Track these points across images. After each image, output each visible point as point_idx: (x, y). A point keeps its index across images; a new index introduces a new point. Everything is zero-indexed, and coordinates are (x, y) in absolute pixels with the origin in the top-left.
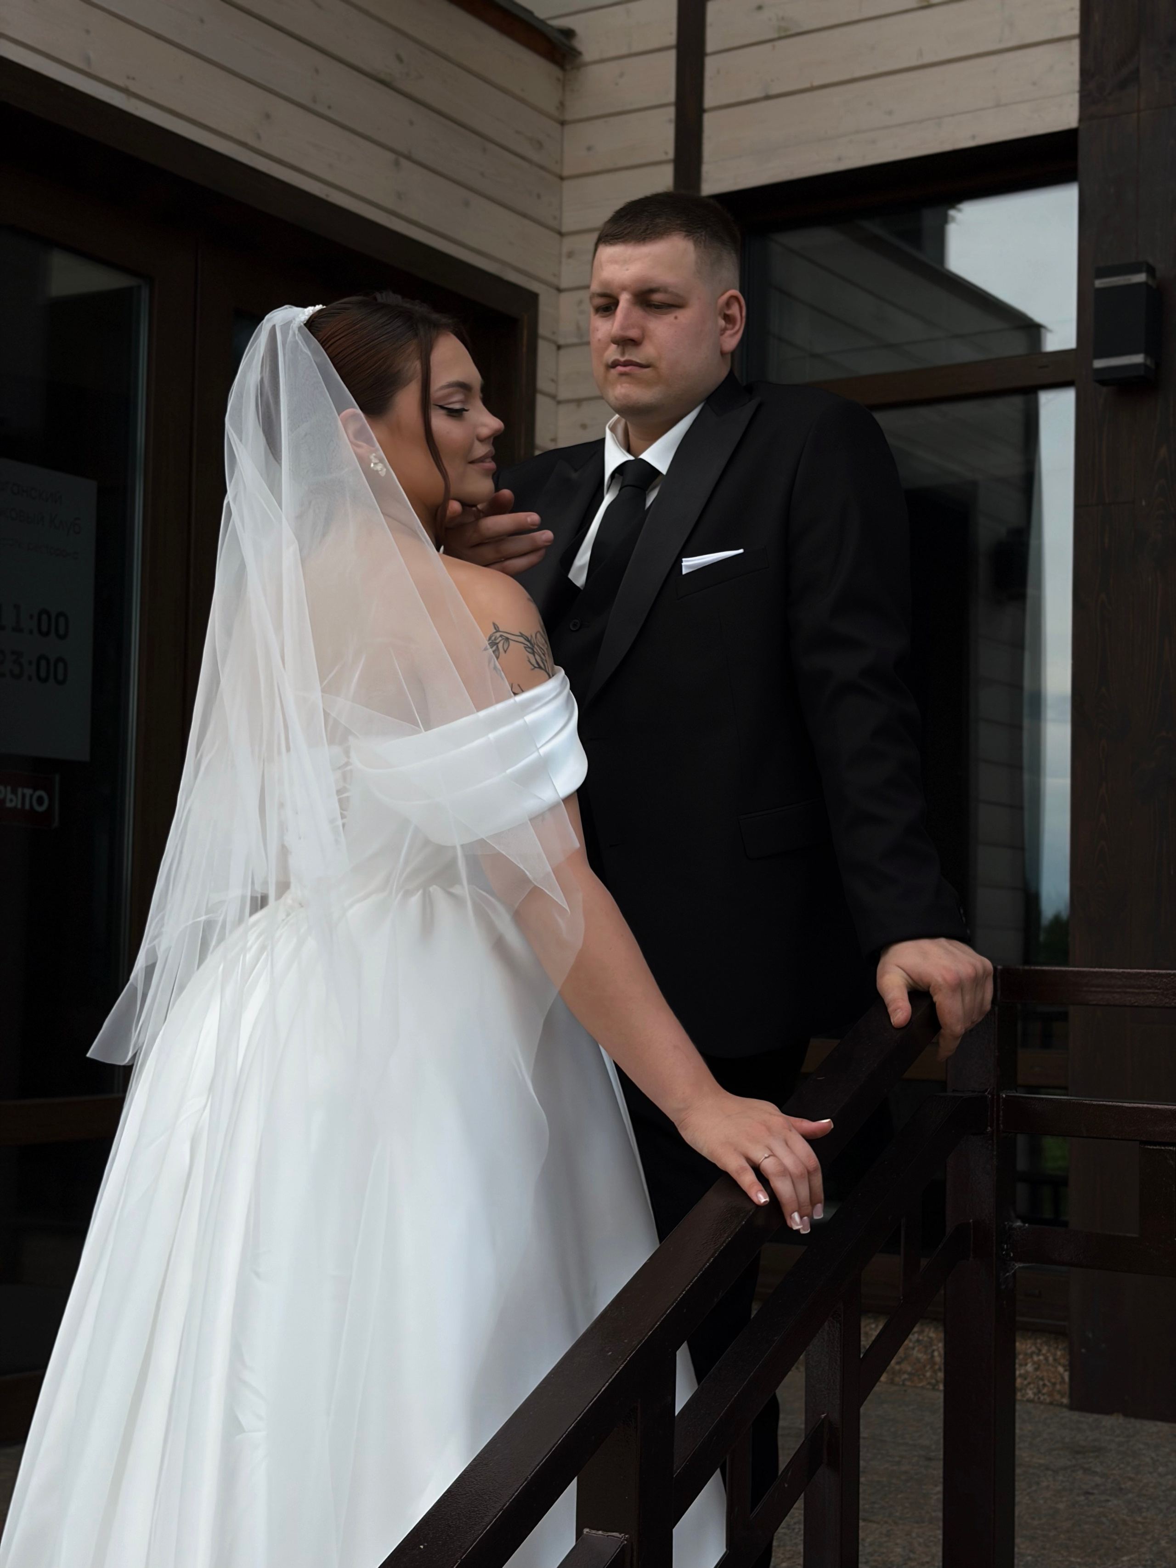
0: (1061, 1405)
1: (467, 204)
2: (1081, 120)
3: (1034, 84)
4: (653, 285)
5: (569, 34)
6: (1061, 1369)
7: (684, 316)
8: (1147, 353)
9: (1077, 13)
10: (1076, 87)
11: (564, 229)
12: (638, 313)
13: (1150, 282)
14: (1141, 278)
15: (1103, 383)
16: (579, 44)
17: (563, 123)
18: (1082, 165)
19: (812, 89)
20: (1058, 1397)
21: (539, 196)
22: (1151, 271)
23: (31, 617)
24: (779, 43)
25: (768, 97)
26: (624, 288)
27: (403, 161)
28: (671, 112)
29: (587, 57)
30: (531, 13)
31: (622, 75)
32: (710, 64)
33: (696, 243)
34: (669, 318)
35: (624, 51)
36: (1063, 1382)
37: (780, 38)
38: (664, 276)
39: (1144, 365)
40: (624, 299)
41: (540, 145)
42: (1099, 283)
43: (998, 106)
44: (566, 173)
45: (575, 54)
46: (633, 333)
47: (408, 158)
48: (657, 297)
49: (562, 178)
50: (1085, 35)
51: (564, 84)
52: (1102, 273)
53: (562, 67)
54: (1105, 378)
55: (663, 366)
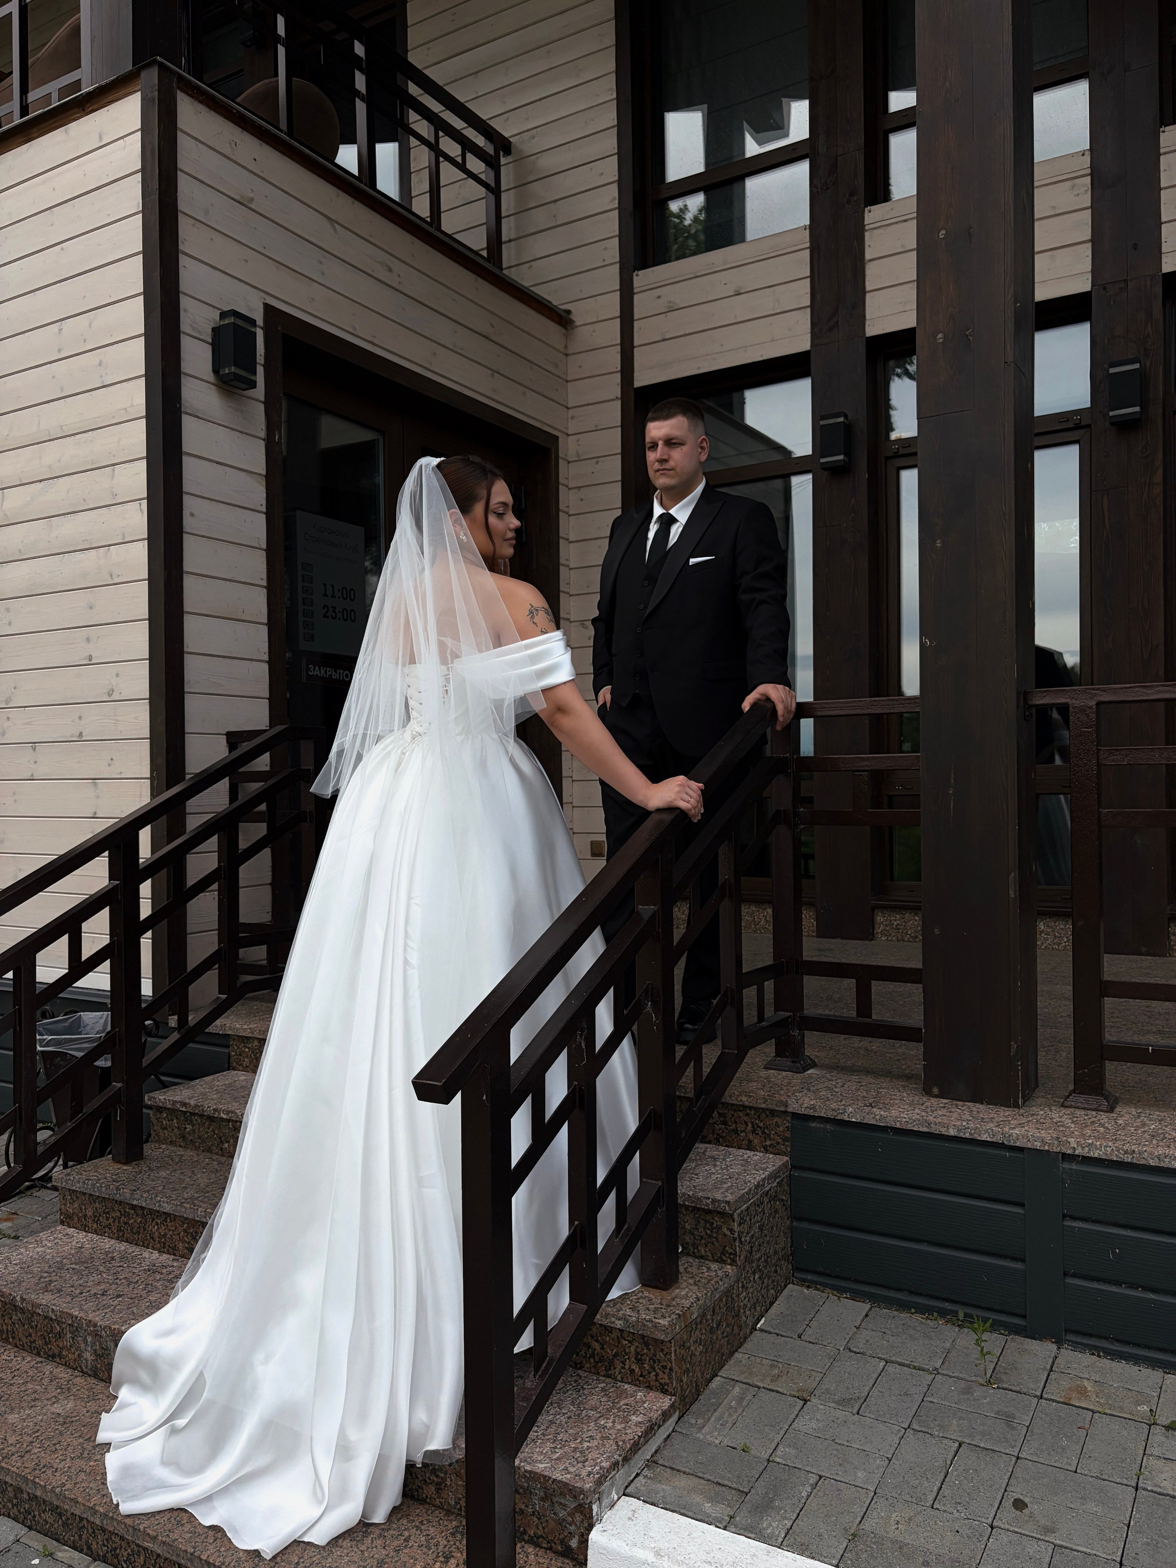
0: (813, 936)
1: (524, 394)
2: (812, 346)
3: (790, 330)
4: (672, 437)
5: (568, 312)
6: (812, 920)
7: (685, 448)
8: (845, 455)
9: (809, 295)
10: (809, 331)
11: (570, 406)
12: (666, 449)
13: (846, 421)
14: (841, 419)
15: (825, 469)
16: (572, 317)
17: (567, 355)
18: (812, 369)
19: (685, 335)
20: (811, 933)
21: (557, 390)
22: (846, 416)
23: (339, 591)
24: (668, 314)
25: (664, 340)
26: (660, 439)
27: (496, 374)
28: (619, 348)
29: (578, 323)
30: (550, 302)
31: (594, 331)
32: (636, 325)
33: (688, 418)
34: (678, 450)
35: (595, 320)
36: (813, 926)
37: (669, 311)
38: (676, 433)
39: (844, 460)
40: (660, 443)
41: (557, 366)
42: (822, 423)
43: (773, 341)
44: (569, 379)
45: (572, 322)
46: (665, 457)
47: (497, 372)
48: (674, 441)
49: (567, 381)
50: (812, 306)
51: (566, 337)
52: (823, 418)
53: (566, 328)
54: (825, 467)
55: (678, 469)
